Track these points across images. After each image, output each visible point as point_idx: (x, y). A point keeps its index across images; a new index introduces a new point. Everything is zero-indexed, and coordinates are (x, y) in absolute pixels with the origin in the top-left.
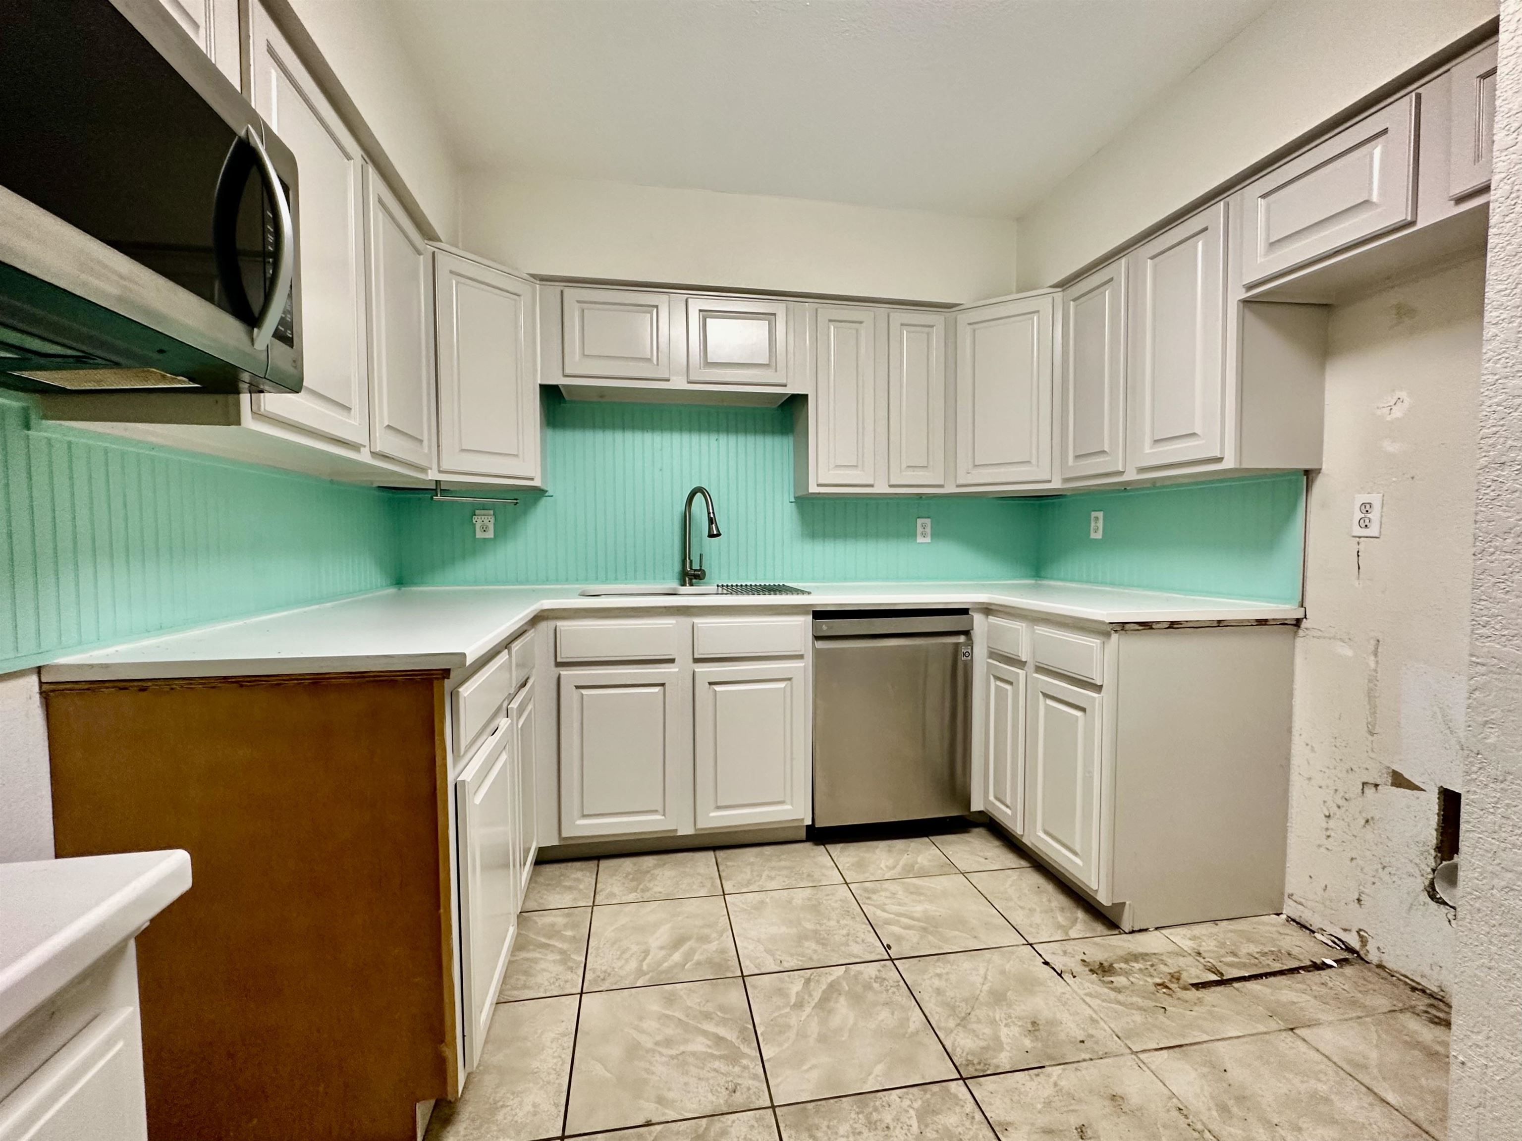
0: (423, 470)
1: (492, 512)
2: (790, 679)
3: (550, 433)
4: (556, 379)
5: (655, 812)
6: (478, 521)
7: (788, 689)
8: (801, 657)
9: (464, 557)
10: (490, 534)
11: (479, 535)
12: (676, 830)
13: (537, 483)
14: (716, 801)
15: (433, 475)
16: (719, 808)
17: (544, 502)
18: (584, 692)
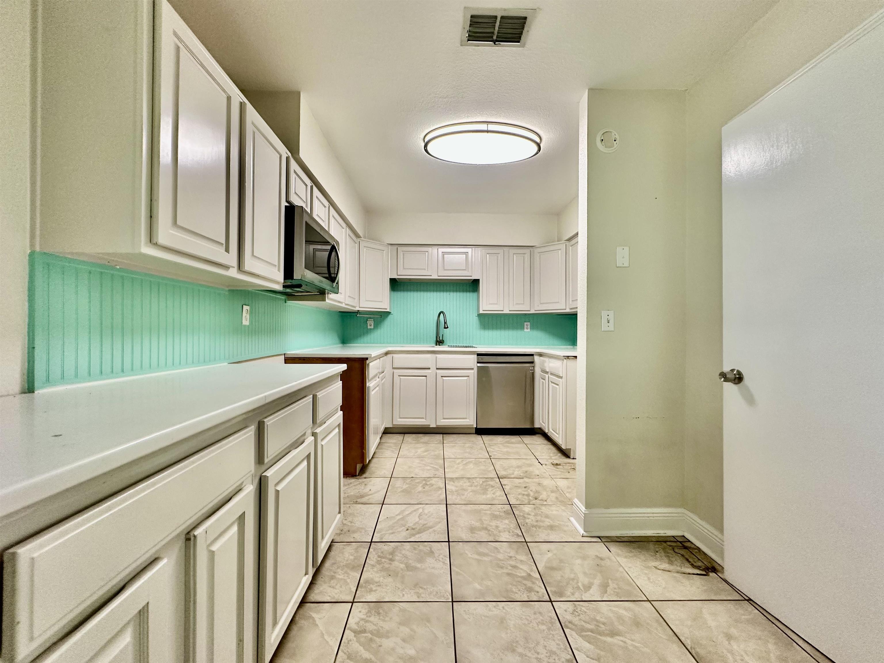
0: (355, 307)
1: (373, 320)
2: (469, 376)
3: (392, 293)
4: (395, 276)
5: (423, 418)
6: (368, 322)
7: (468, 379)
8: (473, 369)
9: (364, 334)
10: (372, 327)
11: (369, 327)
12: (430, 425)
13: (388, 310)
14: (443, 416)
15: (357, 309)
16: (444, 419)
17: (390, 316)
18: (401, 377)
